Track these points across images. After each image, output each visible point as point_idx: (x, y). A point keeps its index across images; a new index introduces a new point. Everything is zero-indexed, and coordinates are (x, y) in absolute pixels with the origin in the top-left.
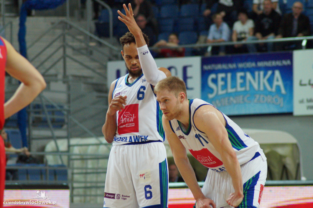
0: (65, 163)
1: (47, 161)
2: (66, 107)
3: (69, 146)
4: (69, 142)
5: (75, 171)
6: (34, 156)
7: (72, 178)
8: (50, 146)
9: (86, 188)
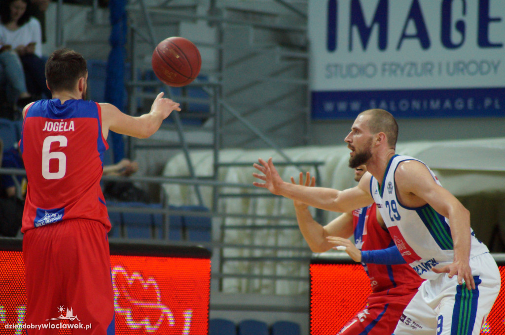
0: (207, 203)
1: (166, 197)
2: (213, 79)
3: (217, 166)
4: (216, 157)
5: (229, 221)
6: (137, 185)
7: (223, 236)
8: (176, 164)
9: (252, 259)
